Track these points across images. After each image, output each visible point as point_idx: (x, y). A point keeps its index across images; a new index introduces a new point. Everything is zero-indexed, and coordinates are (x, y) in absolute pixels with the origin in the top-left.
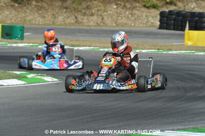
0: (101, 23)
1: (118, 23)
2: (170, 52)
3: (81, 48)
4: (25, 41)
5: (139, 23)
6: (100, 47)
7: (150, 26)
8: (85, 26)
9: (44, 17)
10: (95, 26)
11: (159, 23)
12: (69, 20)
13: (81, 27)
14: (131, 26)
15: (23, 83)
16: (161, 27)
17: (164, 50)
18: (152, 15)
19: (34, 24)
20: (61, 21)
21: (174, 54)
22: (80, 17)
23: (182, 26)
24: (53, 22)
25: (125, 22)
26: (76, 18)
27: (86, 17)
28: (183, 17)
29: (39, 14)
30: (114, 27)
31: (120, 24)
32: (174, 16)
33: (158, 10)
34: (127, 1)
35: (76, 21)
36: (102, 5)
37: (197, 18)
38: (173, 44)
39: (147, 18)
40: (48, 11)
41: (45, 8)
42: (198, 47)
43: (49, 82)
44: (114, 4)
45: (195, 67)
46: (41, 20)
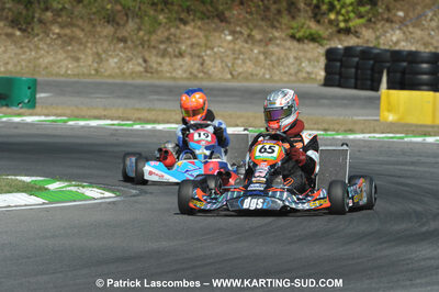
0: (199, 72)
1: (234, 73)
2: (351, 137)
3: (160, 127)
4: (38, 109)
5: (281, 74)
7: (305, 79)
8: (166, 78)
9: (77, 60)
10: (188, 79)
11: (323, 74)
12: (131, 66)
13: (157, 82)
14: (263, 79)
15: (40, 201)
16: (328, 82)
17: (337, 132)
18: (309, 55)
19: (58, 75)
20: (114, 68)
21: (359, 140)
22: (154, 60)
23: (372, 80)
24: (97, 71)
25: (250, 70)
26: (145, 61)
27: (167, 60)
28: (375, 62)
29: (67, 51)
30: (227, 80)
31: (240, 74)
32: (356, 59)
33: (322, 45)
34: (255, 26)
35: (146, 68)
36: (201, 34)
37: (405, 64)
38: (356, 118)
39: (298, 62)
40: (86, 47)
41: (79, 39)
42: (411, 125)
43: (94, 199)
44: (227, 32)
45: (406, 168)
46: (70, 66)
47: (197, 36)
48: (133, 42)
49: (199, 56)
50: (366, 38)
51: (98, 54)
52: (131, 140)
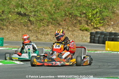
5: (77, 40)
8: (43, 41)
9: (17, 36)
11: (89, 40)
12: (33, 38)
13: (40, 42)
16: (91, 42)
18: (86, 35)
19: (11, 40)
22: (39, 36)
27: (44, 36)
28: (105, 36)
29: (14, 34)
32: (99, 35)
33: (89, 32)
34: (70, 27)
35: (37, 38)
36: (54, 29)
37: (113, 36)
39: (82, 37)
40: (19, 32)
41: (18, 30)
44: (61, 28)
46: (15, 38)
47: (52, 29)
48: (33, 31)
50: (102, 30)
51: (23, 34)
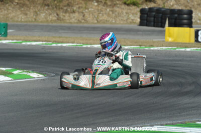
0: (82, 19)
1: (99, 20)
2: (152, 48)
3: (64, 45)
4: (8, 37)
5: (119, 20)
6: (84, 44)
7: (131, 23)
8: (67, 23)
9: (26, 14)
10: (77, 23)
11: (139, 20)
12: (51, 17)
13: (63, 24)
14: (112, 23)
15: (10, 79)
16: (141, 24)
17: (146, 46)
18: (133, 12)
19: (17, 21)
20: (43, 18)
21: (156, 50)
22: (61, 14)
23: (162, 23)
24: (35, 19)
25: (105, 19)
26: (58, 15)
27: (68, 14)
28: (163, 14)
29: (21, 11)
30: (95, 23)
31: (101, 20)
32: (154, 13)
33: (138, 7)
35: (58, 18)
36: (83, 2)
37: (176, 15)
38: (154, 40)
39: (127, 15)
40: (30, 8)
41: (27, 5)
42: (179, 43)
43: (35, 78)
44: (95, 1)
45: (177, 62)
46: (23, 17)
47: (81, 3)
48: (52, 6)
49: (82, 13)
50: (159, 3)
51: (36, 12)
52: (51, 51)
